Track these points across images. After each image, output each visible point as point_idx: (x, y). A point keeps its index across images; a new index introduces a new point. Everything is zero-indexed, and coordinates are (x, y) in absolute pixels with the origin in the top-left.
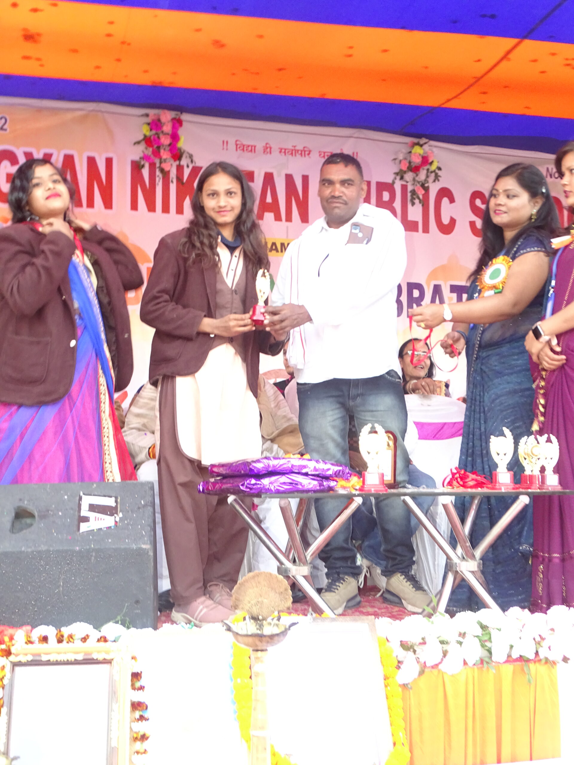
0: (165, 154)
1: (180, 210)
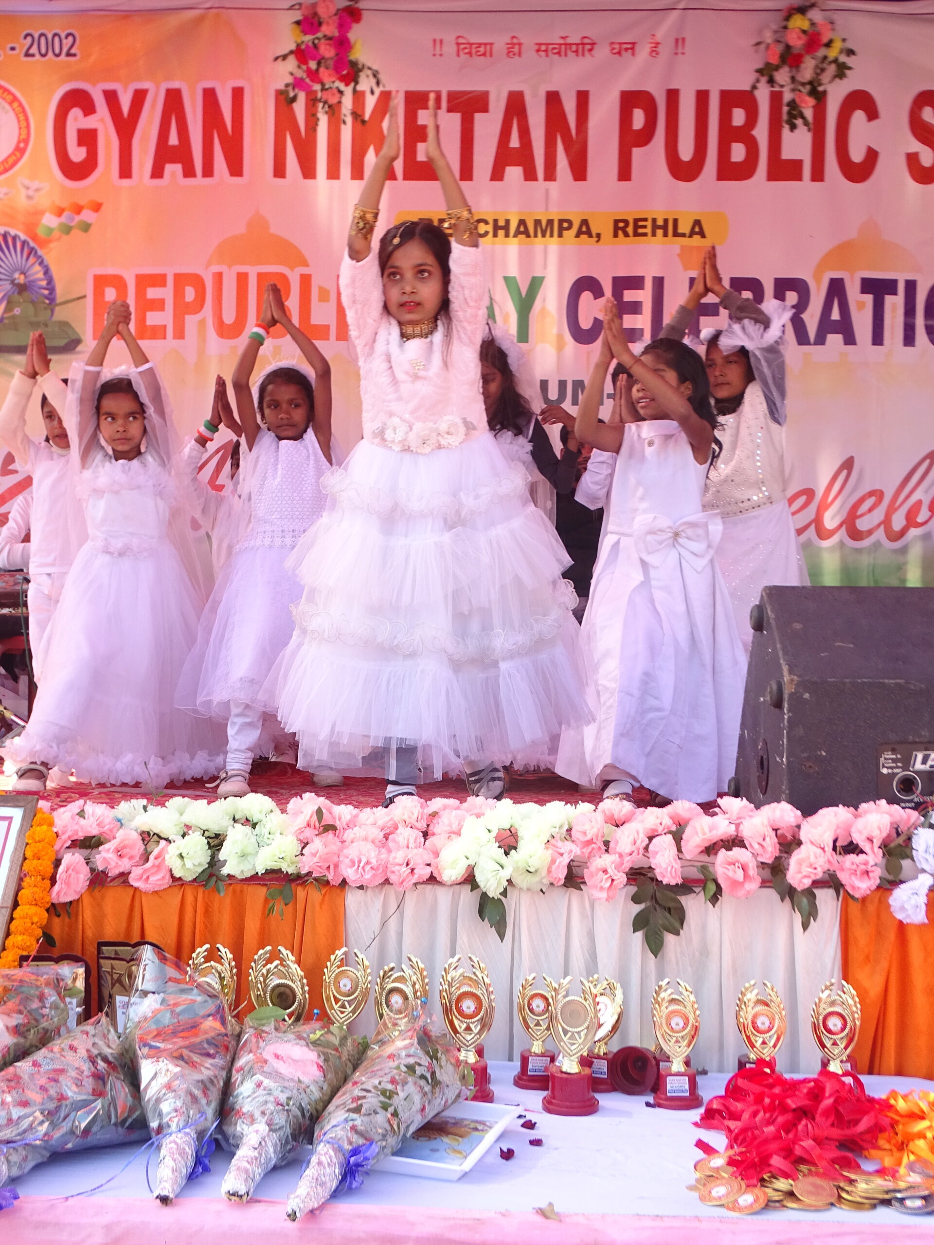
0: (327, 76)
1: (358, 173)
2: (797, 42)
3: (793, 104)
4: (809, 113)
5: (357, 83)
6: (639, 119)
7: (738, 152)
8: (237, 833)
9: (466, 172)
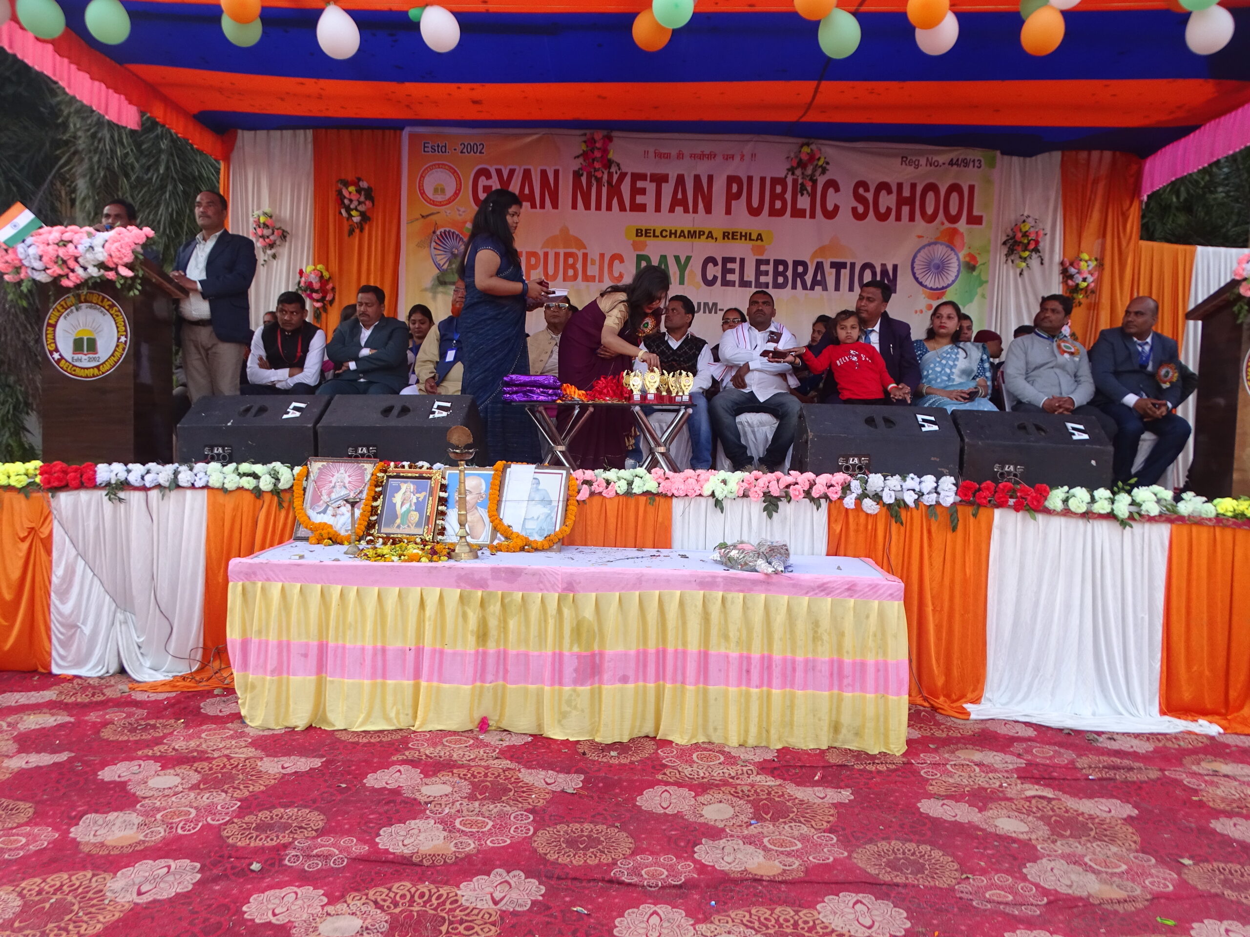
0: (597, 165)
1: (609, 208)
2: (805, 158)
3: (802, 185)
4: (809, 189)
5: (610, 168)
6: (735, 188)
7: (778, 204)
8: (637, 480)
9: (658, 209)
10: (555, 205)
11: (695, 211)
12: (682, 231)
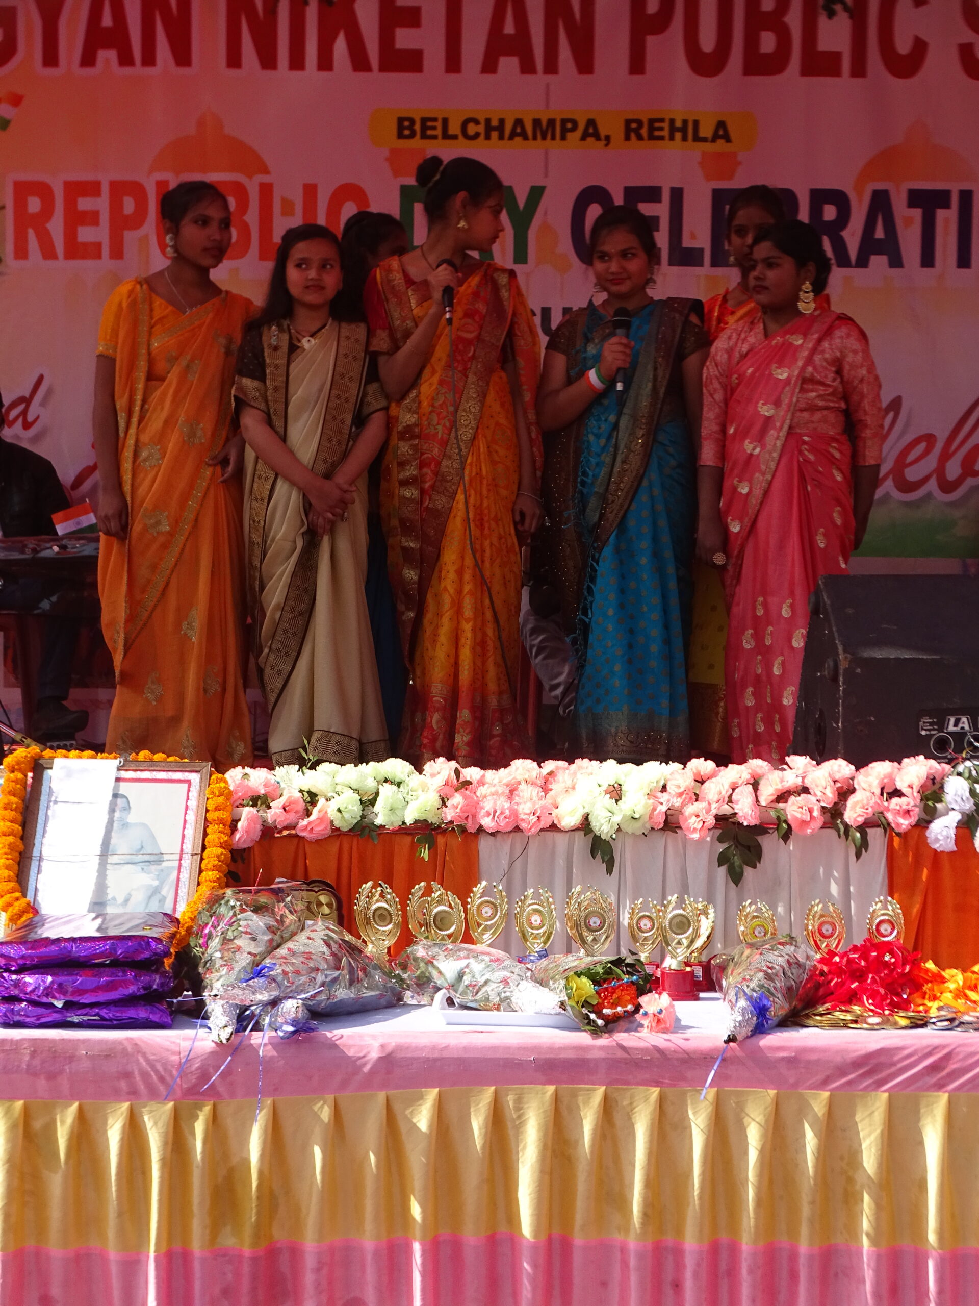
1: (325, 63)
6: (653, 1)
7: (768, 42)
8: (386, 791)
9: (453, 64)
10: (182, 57)
11: (551, 67)
12: (519, 122)
